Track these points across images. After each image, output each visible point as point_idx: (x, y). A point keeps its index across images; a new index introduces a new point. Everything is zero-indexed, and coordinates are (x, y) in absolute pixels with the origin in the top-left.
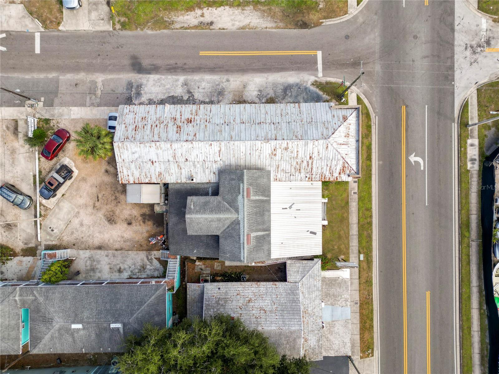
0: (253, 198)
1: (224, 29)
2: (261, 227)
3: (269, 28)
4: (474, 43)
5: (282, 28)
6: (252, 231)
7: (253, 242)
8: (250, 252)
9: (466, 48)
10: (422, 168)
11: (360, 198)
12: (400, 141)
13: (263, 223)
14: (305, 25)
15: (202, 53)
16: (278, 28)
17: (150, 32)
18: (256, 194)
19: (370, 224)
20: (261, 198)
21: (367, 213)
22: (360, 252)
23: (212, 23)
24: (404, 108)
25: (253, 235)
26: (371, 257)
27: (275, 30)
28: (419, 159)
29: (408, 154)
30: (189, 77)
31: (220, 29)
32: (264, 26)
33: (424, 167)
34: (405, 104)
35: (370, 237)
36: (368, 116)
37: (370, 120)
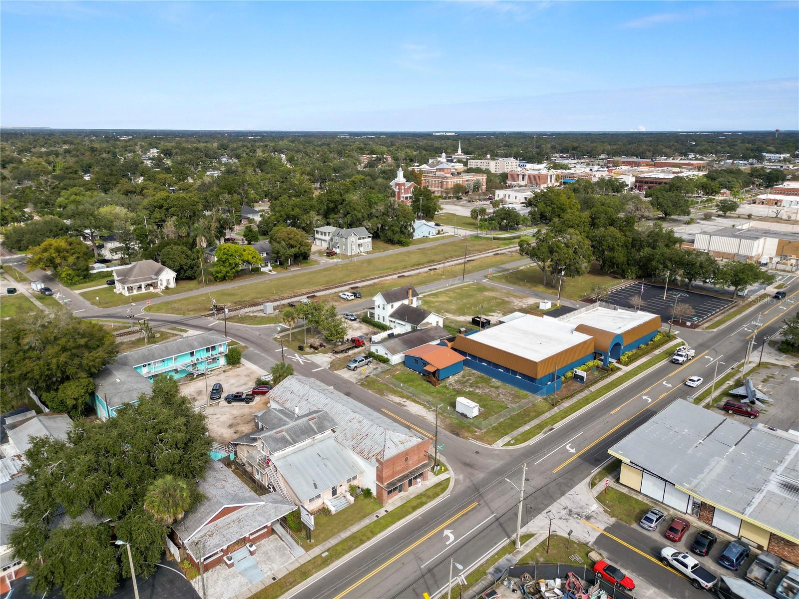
0: (311, 422)
2: (294, 436)
4: (575, 511)
6: (287, 431)
7: (279, 435)
8: (270, 437)
9: (565, 509)
10: (447, 543)
13: (298, 436)
15: (384, 410)
17: (370, 392)
19: (362, 542)
20: (315, 428)
22: (328, 550)
23: (405, 406)
24: (476, 503)
25: (284, 433)
28: (452, 537)
29: (447, 527)
31: (406, 409)
33: (450, 544)
34: (479, 502)
35: (351, 549)
36: (444, 490)
37: (443, 493)
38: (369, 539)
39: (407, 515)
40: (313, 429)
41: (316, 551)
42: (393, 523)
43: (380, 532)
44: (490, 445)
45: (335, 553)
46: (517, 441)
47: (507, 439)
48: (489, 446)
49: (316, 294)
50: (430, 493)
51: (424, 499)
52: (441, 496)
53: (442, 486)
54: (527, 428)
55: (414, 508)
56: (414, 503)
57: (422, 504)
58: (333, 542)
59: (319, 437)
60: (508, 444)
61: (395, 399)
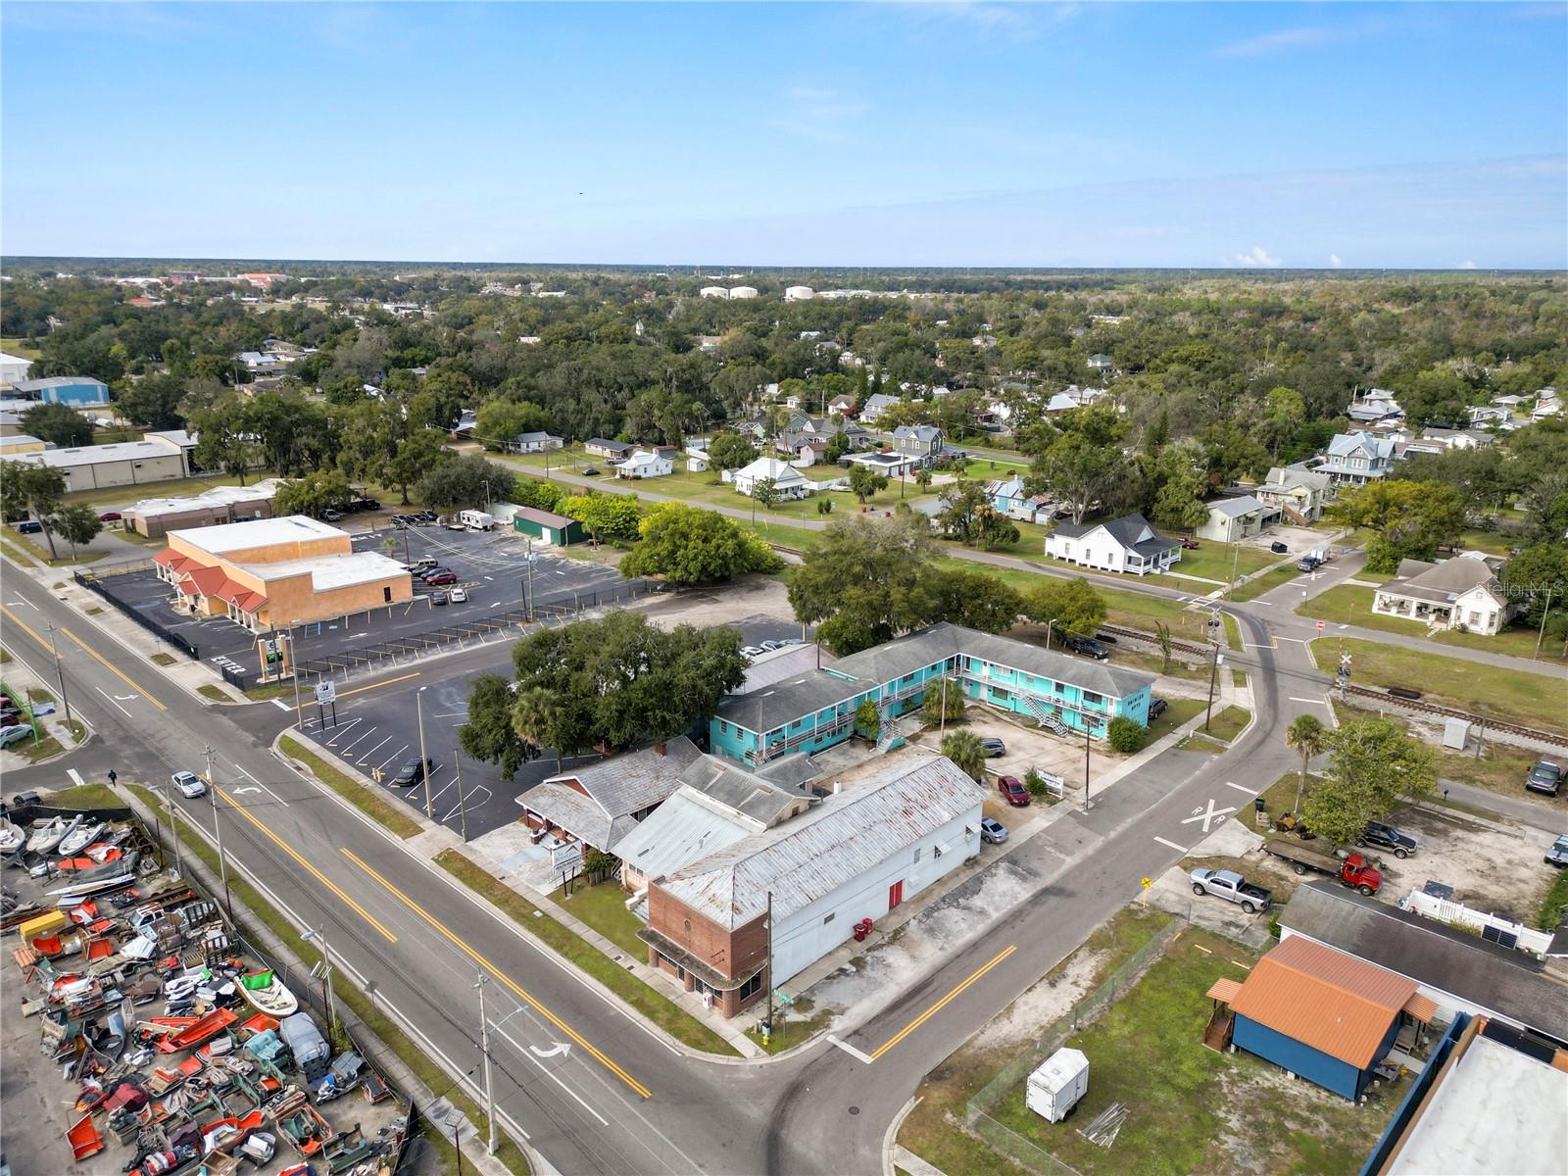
1: (1029, 990)
3: (978, 1035)
5: (961, 1048)
6: (724, 775)
10: (533, 1048)
11: (604, 957)
12: (607, 1054)
13: (720, 789)
14: (937, 1075)
15: (1012, 949)
16: (967, 1045)
17: (1097, 926)
18: (758, 797)
19: (558, 948)
20: (748, 800)
21: (576, 953)
22: (545, 915)
23: (1053, 985)
24: (647, 1094)
26: (522, 923)
27: (968, 1038)
29: (577, 1049)
30: (989, 922)
31: (1034, 987)
32: (988, 1033)
33: (530, 1051)
34: (650, 1099)
35: (547, 937)
36: (697, 1045)
37: (686, 1043)
39: (619, 994)
40: (742, 800)
41: (546, 905)
42: (602, 979)
44: (901, 1140)
45: (539, 923)
48: (889, 1139)
50: (683, 1023)
52: (677, 1041)
53: (709, 1040)
55: (639, 1005)
56: (648, 999)
57: (650, 1013)
58: (564, 918)
59: (747, 820)
61: (1084, 969)
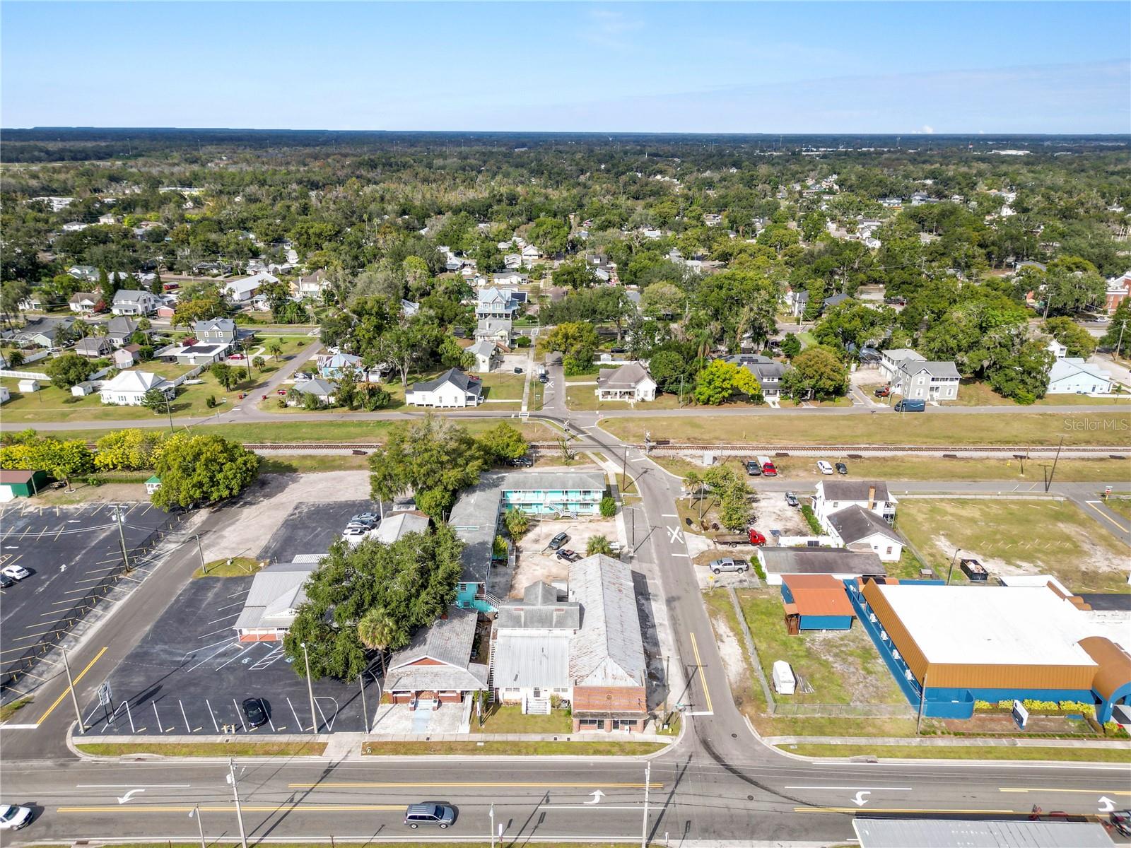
0: (555, 613)
2: (528, 620)
3: (728, 678)
5: (731, 687)
6: (526, 613)
7: (516, 613)
8: (508, 611)
10: (585, 803)
11: (548, 743)
13: (532, 622)
14: (738, 703)
15: (692, 635)
17: (704, 607)
18: (558, 616)
19: (519, 753)
20: (554, 620)
21: (532, 750)
22: (485, 742)
23: (723, 642)
24: (661, 786)
25: (522, 613)
26: (480, 754)
27: (728, 682)
28: (596, 801)
29: (603, 790)
30: (669, 627)
31: (719, 646)
32: (730, 675)
33: (586, 806)
34: (665, 787)
35: (504, 752)
36: (647, 752)
37: (641, 755)
38: (527, 754)
39: (582, 754)
40: (551, 622)
41: (477, 737)
42: (562, 753)
43: (542, 754)
44: (762, 735)
45: (489, 748)
46: (801, 749)
47: (791, 740)
48: (757, 737)
49: (791, 453)
50: (628, 747)
51: (615, 749)
52: (636, 757)
53: (648, 747)
54: (837, 741)
55: (596, 752)
56: (601, 748)
57: (609, 753)
58: (497, 737)
59: (557, 632)
60: (785, 747)
61: (722, 628)
